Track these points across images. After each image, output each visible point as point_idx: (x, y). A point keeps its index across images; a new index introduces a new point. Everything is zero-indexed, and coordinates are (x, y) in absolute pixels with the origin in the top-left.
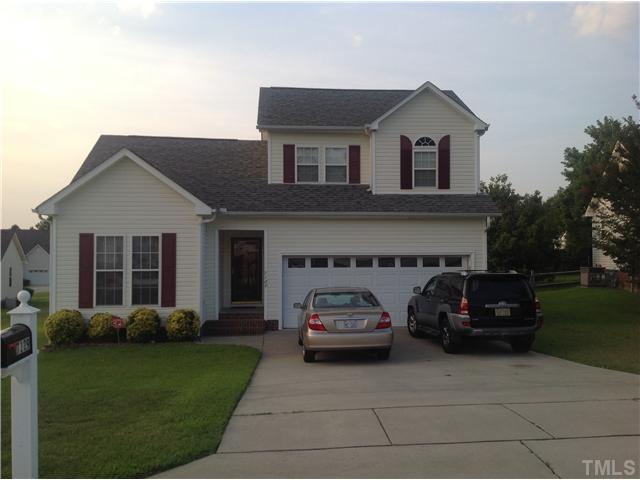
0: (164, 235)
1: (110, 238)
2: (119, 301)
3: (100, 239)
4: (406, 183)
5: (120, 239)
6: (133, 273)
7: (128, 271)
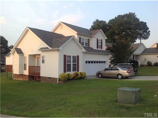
0: (77, 56)
1: (69, 56)
2: (70, 71)
3: (67, 56)
4: (97, 48)
5: (70, 56)
6: (73, 64)
7: (72, 64)
